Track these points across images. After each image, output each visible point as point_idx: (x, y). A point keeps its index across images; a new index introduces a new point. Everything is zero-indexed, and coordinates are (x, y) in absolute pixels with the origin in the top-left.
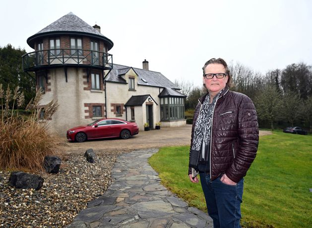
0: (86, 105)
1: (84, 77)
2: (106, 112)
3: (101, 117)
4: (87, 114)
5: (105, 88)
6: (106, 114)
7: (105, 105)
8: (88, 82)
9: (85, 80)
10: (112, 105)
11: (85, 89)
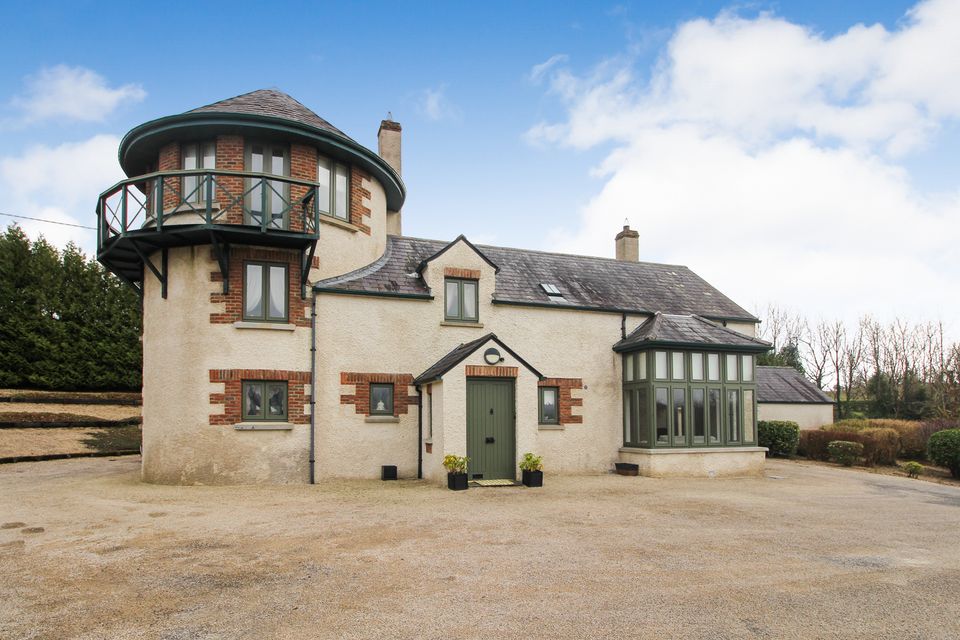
0: (215, 376)
1: (214, 277)
2: (312, 403)
3: (287, 420)
4: (219, 409)
5: (314, 315)
6: (312, 410)
7: (309, 378)
8: (226, 293)
9: (217, 287)
10: (348, 378)
11: (215, 319)
